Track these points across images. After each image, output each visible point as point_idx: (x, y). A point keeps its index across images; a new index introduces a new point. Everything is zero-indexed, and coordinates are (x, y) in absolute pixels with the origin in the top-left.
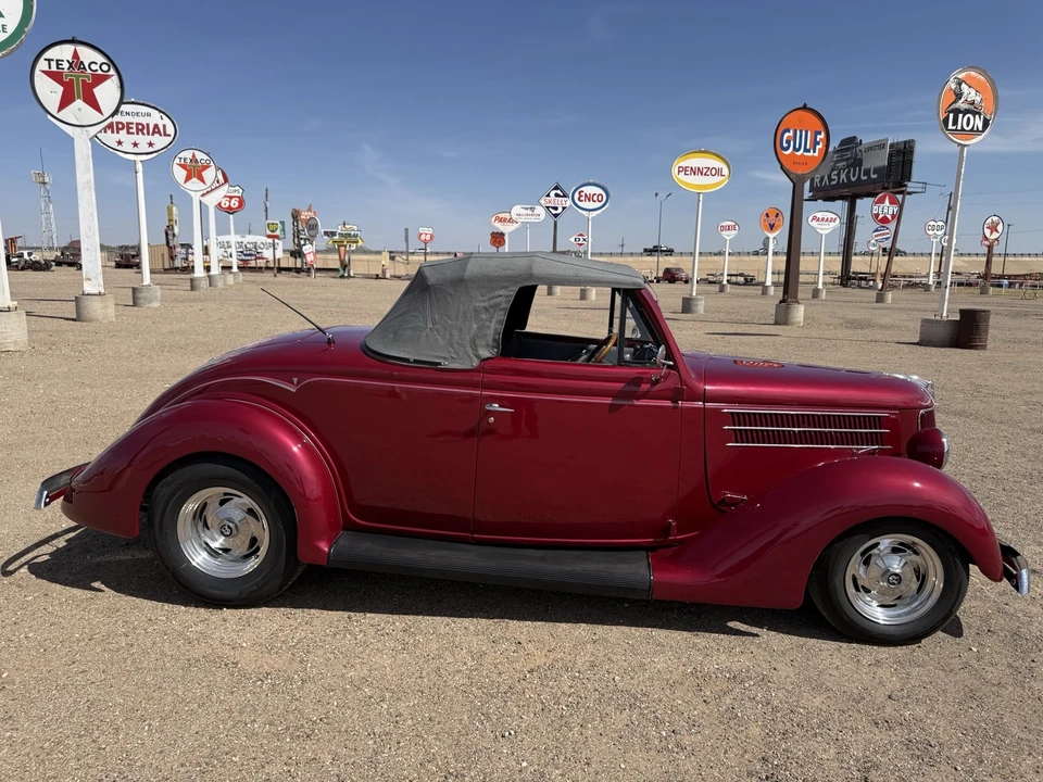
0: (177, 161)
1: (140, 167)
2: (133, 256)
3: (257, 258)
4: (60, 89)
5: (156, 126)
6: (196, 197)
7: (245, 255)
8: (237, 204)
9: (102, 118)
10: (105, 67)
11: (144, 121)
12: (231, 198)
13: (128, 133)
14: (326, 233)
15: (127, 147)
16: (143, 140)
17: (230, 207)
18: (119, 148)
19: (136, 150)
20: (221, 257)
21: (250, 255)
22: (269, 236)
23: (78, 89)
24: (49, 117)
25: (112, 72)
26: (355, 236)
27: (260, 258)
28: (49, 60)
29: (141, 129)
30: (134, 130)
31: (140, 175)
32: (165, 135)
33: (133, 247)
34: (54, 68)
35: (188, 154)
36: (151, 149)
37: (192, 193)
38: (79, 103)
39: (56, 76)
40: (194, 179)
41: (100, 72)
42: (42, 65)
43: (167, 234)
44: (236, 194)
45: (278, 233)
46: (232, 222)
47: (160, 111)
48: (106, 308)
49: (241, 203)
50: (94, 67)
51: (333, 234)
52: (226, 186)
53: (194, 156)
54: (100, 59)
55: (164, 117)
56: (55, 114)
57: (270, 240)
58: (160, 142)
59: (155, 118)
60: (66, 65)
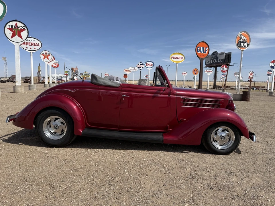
0: (42, 54)
1: (32, 54)
3: (62, 80)
4: (12, 33)
6: (46, 63)
7: (59, 79)
8: (57, 66)
9: (22, 40)
11: (33, 42)
12: (55, 64)
13: (29, 45)
14: (80, 74)
15: (29, 49)
16: (33, 47)
17: (55, 67)
18: (27, 49)
19: (31, 50)
20: (52, 80)
22: (65, 75)
23: (16, 33)
24: (9, 40)
25: (26, 29)
26: (88, 75)
28: (9, 25)
29: (32, 44)
30: (31, 45)
31: (32, 56)
32: (39, 46)
33: (29, 77)
34: (10, 27)
35: (44, 52)
36: (35, 50)
37: (45, 62)
38: (17, 36)
39: (11, 29)
40: (46, 58)
41: (22, 29)
42: (7, 26)
43: (38, 74)
44: (57, 63)
45: (68, 74)
46: (55, 70)
47: (38, 40)
48: (21, 89)
49: (58, 65)
50: (21, 27)
52: (54, 61)
53: (46, 52)
54: (23, 25)
55: (39, 41)
56: (10, 39)
57: (66, 76)
58: (37, 48)
59: (36, 42)
60: (13, 27)
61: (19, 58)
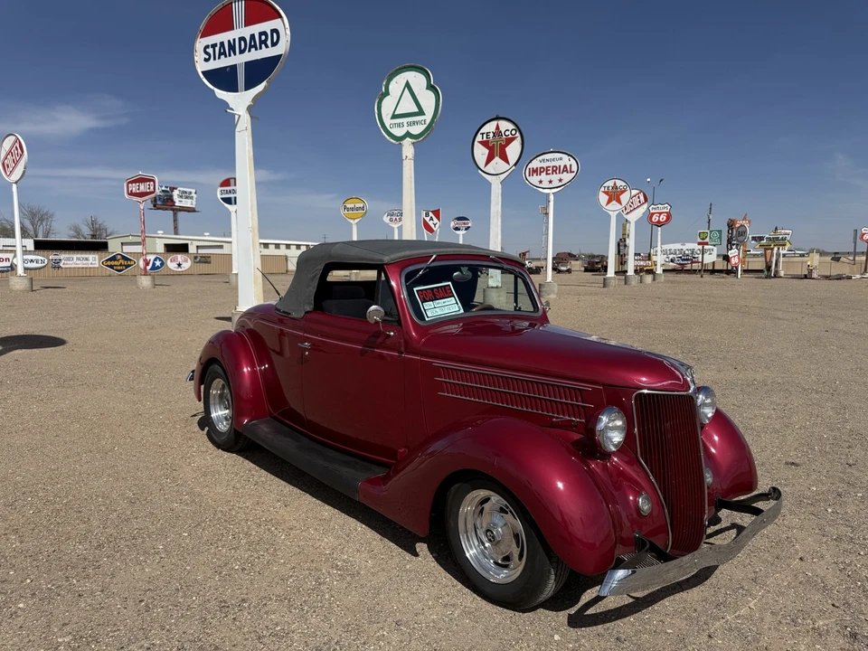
0: (602, 189)
1: (552, 197)
2: (597, 263)
3: (693, 262)
4: (487, 151)
5: (565, 166)
6: (613, 216)
7: (683, 260)
8: (665, 218)
10: (514, 132)
11: (557, 164)
12: (660, 214)
13: (547, 174)
14: (754, 238)
15: (545, 184)
16: (555, 177)
17: (659, 221)
18: (540, 185)
19: (551, 186)
20: (663, 262)
21: (687, 260)
22: (699, 244)
23: (497, 150)
24: (480, 171)
25: (518, 134)
26: (784, 239)
27: (695, 262)
28: (483, 134)
29: (555, 170)
30: (550, 172)
31: (552, 204)
32: (571, 172)
33: (598, 256)
34: (485, 139)
35: (610, 184)
36: (561, 184)
37: (611, 213)
38: (497, 159)
39: (484, 144)
40: (614, 202)
41: (510, 136)
42: (479, 138)
43: (619, 245)
44: (665, 210)
45: (707, 240)
46: (659, 233)
47: (569, 155)
49: (669, 216)
50: (507, 133)
51: (761, 239)
53: (615, 184)
54: (511, 126)
55: (571, 159)
56: (482, 168)
57: (701, 247)
58: (567, 177)
59: (566, 160)
60: (491, 135)
61: (500, 214)
